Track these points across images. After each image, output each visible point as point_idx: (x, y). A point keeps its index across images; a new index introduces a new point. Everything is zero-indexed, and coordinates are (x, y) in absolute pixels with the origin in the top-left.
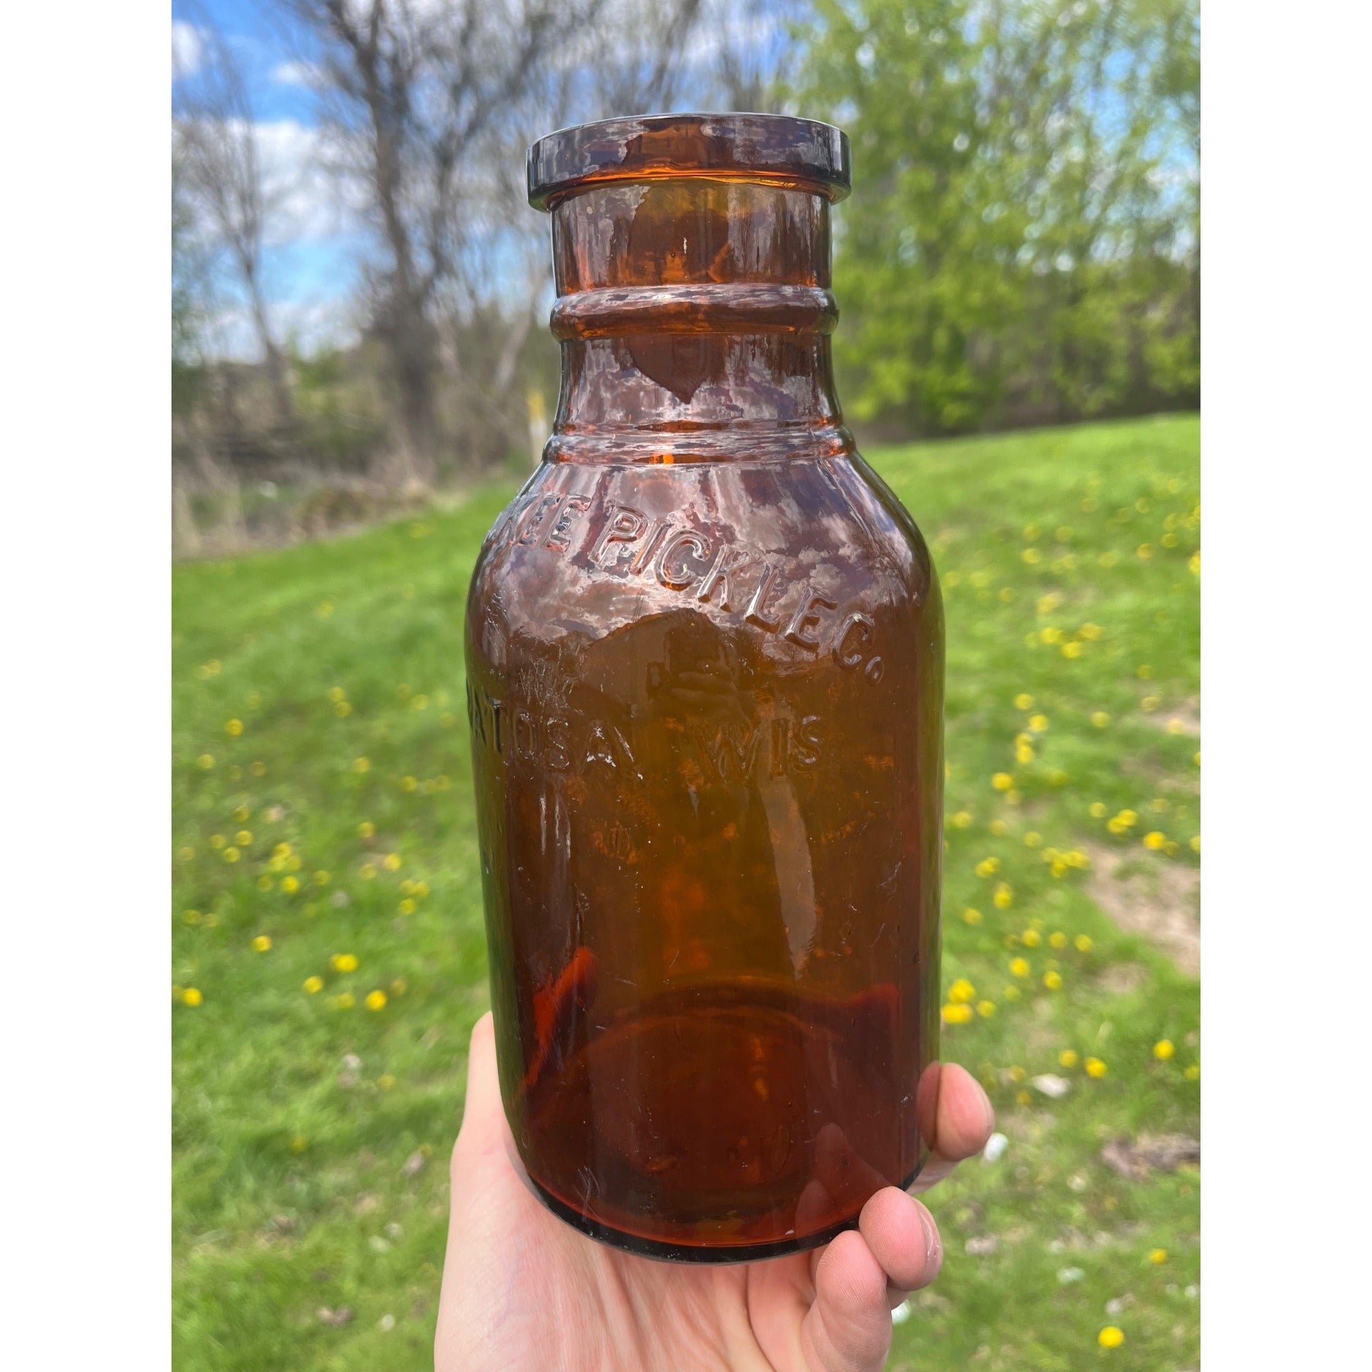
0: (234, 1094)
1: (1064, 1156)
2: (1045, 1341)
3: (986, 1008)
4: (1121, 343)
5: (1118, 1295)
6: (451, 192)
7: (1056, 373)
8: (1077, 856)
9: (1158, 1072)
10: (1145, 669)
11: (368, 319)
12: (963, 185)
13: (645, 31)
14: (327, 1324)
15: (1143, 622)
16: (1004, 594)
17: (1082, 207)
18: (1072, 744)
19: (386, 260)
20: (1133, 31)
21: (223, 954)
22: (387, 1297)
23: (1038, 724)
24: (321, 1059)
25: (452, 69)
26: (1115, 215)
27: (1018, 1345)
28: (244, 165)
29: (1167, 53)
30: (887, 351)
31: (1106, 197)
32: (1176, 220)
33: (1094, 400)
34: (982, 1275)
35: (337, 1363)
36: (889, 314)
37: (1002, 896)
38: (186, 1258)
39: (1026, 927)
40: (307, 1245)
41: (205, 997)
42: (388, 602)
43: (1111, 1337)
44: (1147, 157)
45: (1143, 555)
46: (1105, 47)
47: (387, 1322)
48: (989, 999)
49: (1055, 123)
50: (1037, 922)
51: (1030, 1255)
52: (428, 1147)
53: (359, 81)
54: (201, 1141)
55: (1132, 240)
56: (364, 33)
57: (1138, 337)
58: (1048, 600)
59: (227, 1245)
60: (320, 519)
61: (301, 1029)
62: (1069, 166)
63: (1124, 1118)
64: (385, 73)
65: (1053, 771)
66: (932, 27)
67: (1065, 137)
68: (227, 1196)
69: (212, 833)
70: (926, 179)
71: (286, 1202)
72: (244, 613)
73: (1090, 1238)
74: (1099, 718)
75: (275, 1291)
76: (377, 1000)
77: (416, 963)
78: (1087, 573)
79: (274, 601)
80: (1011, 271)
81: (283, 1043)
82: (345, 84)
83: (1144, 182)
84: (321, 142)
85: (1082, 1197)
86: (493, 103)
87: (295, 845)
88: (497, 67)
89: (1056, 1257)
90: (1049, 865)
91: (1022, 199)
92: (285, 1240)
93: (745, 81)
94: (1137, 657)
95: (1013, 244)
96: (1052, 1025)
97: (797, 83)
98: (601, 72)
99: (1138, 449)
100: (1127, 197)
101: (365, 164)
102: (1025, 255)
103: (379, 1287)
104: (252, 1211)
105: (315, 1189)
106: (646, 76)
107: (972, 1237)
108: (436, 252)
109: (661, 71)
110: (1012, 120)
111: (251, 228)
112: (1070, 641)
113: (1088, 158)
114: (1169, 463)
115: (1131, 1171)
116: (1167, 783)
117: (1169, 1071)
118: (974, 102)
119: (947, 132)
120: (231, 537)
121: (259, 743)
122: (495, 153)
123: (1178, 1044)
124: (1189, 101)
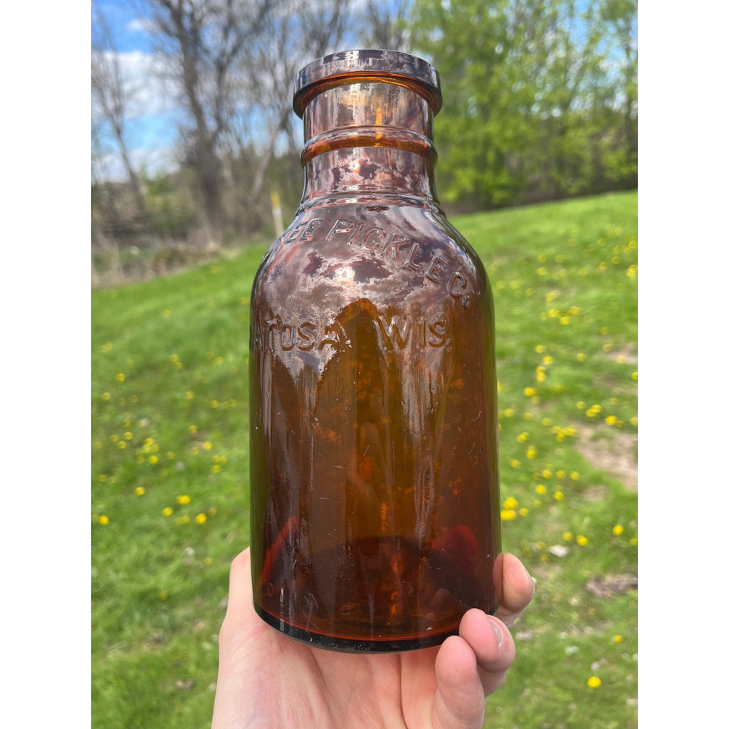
0: (128, 570)
1: (567, 588)
2: (559, 685)
3: (524, 512)
4: (588, 155)
5: (597, 660)
6: (225, 86)
7: (554, 173)
8: (570, 430)
9: (615, 542)
10: (604, 330)
11: (183, 157)
12: (501, 72)
14: (181, 689)
15: (603, 304)
16: (529, 292)
17: (565, 83)
18: (566, 370)
19: (192, 124)
21: (120, 498)
22: (212, 674)
23: (548, 360)
24: (173, 551)
25: (223, 18)
26: (583, 86)
27: (546, 688)
28: (113, 76)
30: (463, 164)
31: (578, 76)
32: (616, 88)
34: (525, 651)
35: (187, 710)
36: (463, 144)
37: (531, 452)
38: (105, 657)
39: (544, 468)
40: (169, 648)
41: (111, 520)
42: (200, 308)
43: (594, 682)
44: (599, 54)
45: (602, 268)
48: (525, 507)
49: (550, 37)
50: (549, 465)
51: (550, 640)
53: (173, 28)
54: (112, 595)
55: (592, 99)
57: (597, 150)
58: (552, 294)
59: (127, 649)
60: (163, 266)
61: (162, 535)
62: (558, 59)
63: (598, 567)
64: (187, 23)
65: (556, 385)
67: (554, 46)
68: (125, 624)
69: (111, 434)
70: (481, 69)
71: (157, 626)
72: (124, 317)
73: (581, 630)
74: (580, 356)
75: (152, 673)
76: (201, 519)
77: (222, 499)
78: (572, 279)
79: (139, 309)
80: (528, 118)
81: (153, 543)
82: (166, 30)
83: (598, 68)
84: (154, 61)
85: (577, 609)
86: (246, 36)
87: (155, 438)
88: (247, 17)
89: (564, 641)
90: (555, 435)
91: (533, 78)
92: (157, 646)
93: (382, 20)
94: (600, 323)
95: (529, 103)
96: (559, 520)
97: (409, 20)
98: (304, 18)
99: (598, 212)
100: (589, 75)
101: (178, 72)
102: (535, 109)
103: (208, 669)
104: (140, 632)
105: (172, 618)
106: (328, 18)
107: (519, 631)
108: (218, 118)
109: (336, 16)
110: (526, 36)
111: (119, 110)
112: (564, 316)
113: (567, 55)
114: (615, 218)
115: (603, 595)
116: (617, 390)
117: (621, 541)
118: (506, 27)
119: (491, 43)
120: (115, 276)
121: (134, 385)
122: (248, 64)
123: (625, 527)
124: (621, 22)
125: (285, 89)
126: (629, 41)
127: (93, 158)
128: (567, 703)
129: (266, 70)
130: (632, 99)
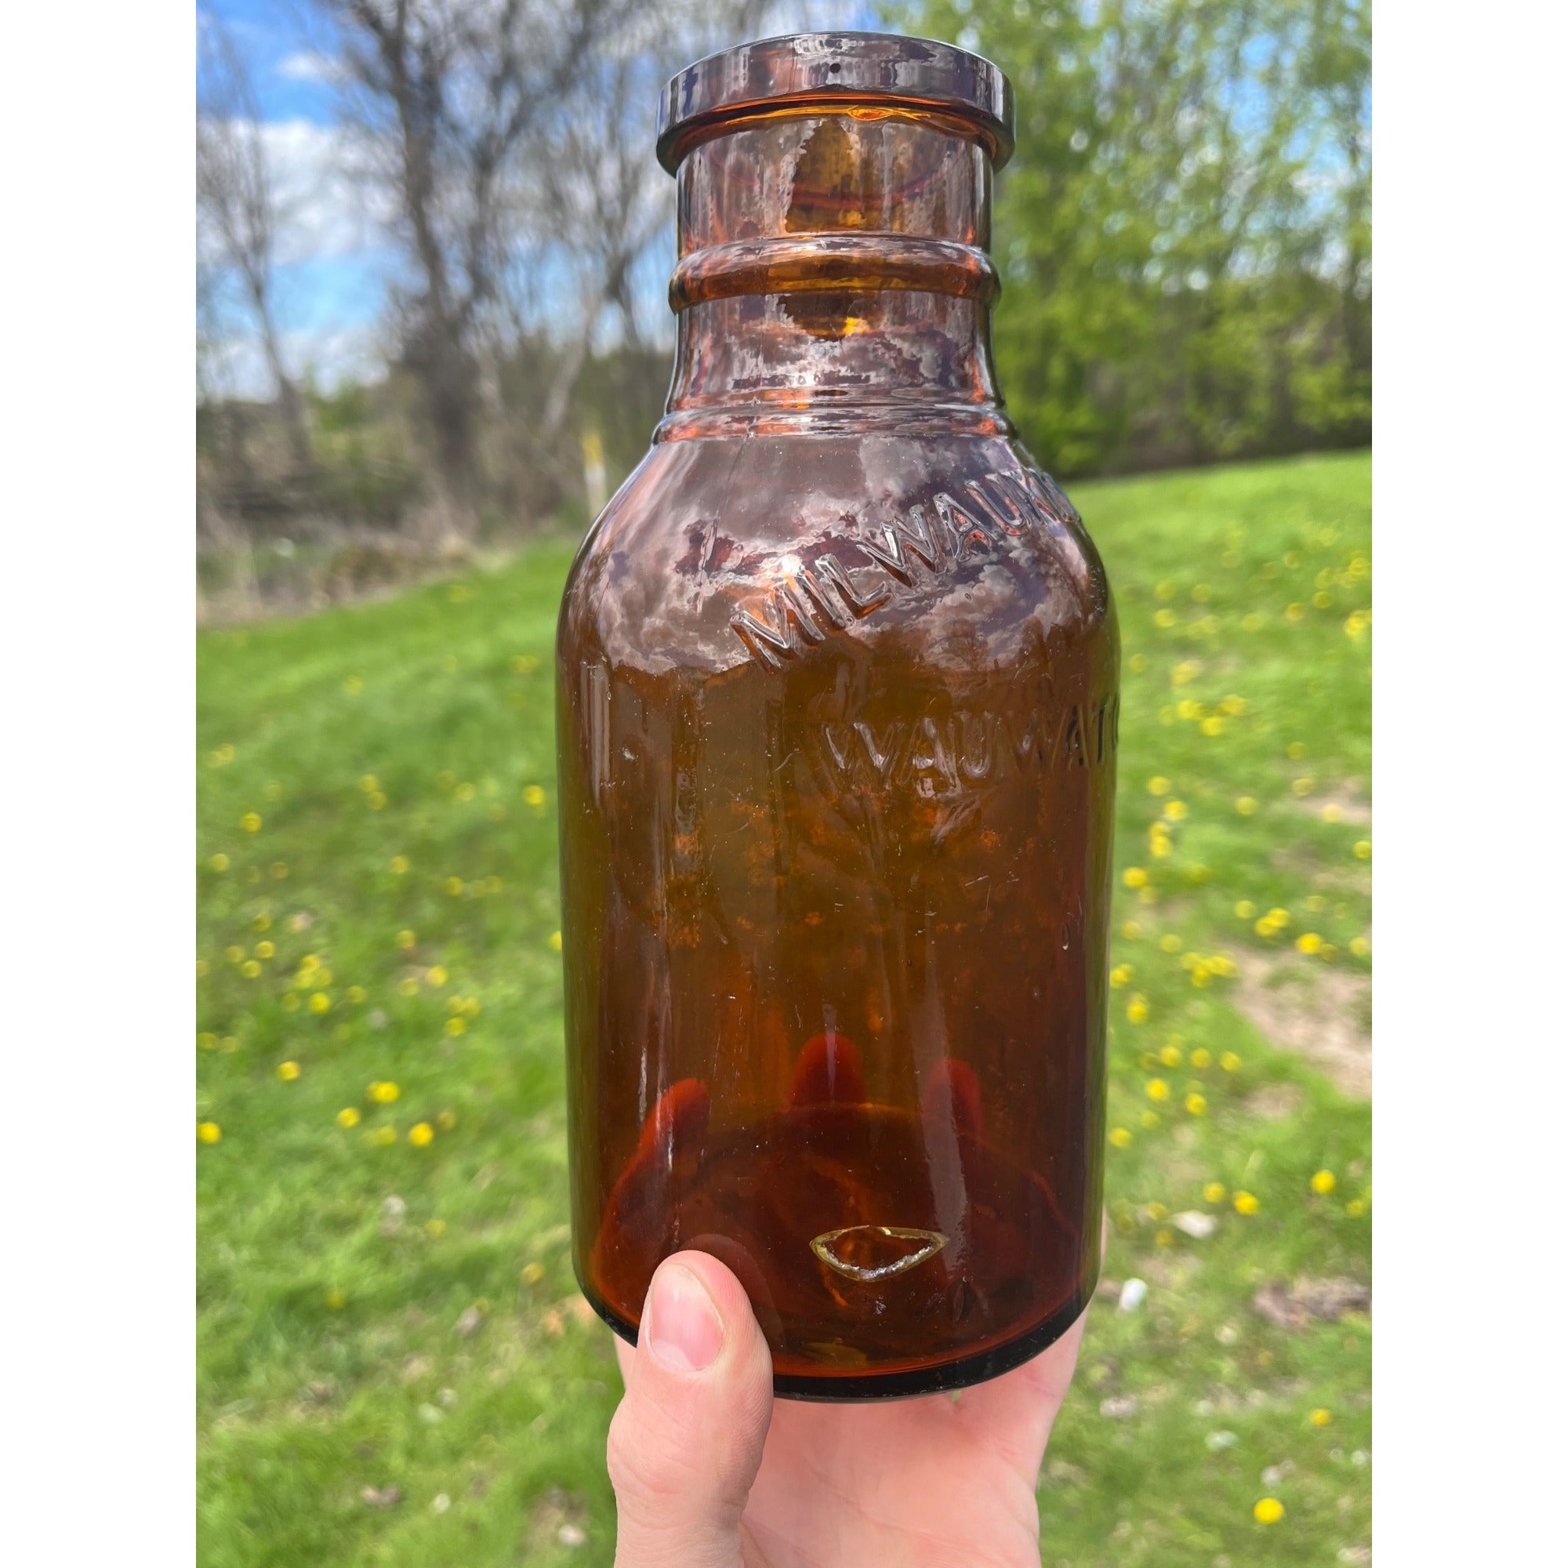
0: (260, 1243)
1: (1212, 1305)
2: (1194, 1515)
3: (1121, 1137)
4: (1263, 371)
5: (1275, 1462)
6: (491, 201)
7: (1190, 408)
8: (1219, 961)
9: (1316, 1207)
10: (1296, 748)
11: (397, 350)
12: (1081, 191)
13: (714, 13)
14: (372, 1506)
15: (1295, 693)
16: (1134, 662)
17: (1216, 218)
18: (1214, 834)
19: (417, 280)
20: (1276, 12)
21: (244, 1084)
22: (441, 1474)
23: (1174, 811)
24: (359, 1202)
25: (492, 59)
26: (1256, 225)
27: (1163, 1521)
28: (251, 172)
29: (1316, 38)
31: (1245, 204)
32: (1324, 230)
33: (1231, 438)
34: (1120, 1440)
35: (385, 1551)
37: (1137, 1009)
38: (207, 1432)
39: (1163, 1043)
40: (347, 1416)
41: (225, 1132)
42: (425, 676)
43: (1269, 1510)
44: (1292, 158)
45: (1292, 616)
46: (1244, 31)
47: (441, 1503)
48: (1123, 1126)
49: (1187, 120)
50: (1176, 1037)
51: (1174, 1417)
52: (484, 1302)
53: (383, 72)
54: (224, 1297)
55: (1276, 254)
56: (389, 16)
57: (1283, 364)
58: (1185, 669)
59: (255, 1416)
60: (345, 582)
61: (336, 1168)
62: (1203, 169)
63: (1279, 1261)
64: (414, 64)
65: (1193, 865)
66: (1044, 8)
67: (1198, 136)
68: (253, 1361)
69: (229, 944)
70: (1039, 183)
71: (323, 1367)
72: (261, 690)
73: (1242, 1398)
74: (1245, 803)
76: (422, 1134)
77: (466, 1092)
78: (1229, 638)
79: (293, 676)
80: (1137, 291)
81: (315, 1184)
82: (367, 76)
83: (1289, 186)
84: (341, 145)
85: (1233, 1351)
86: (539, 98)
87: (325, 957)
88: (543, 58)
89: (1204, 1420)
91: (1149, 206)
92: (321, 1410)
94: (1287, 734)
95: (1140, 258)
96: (1195, 1155)
98: (663, 62)
99: (1285, 495)
100: (1269, 204)
101: (392, 170)
102: (1153, 272)
103: (431, 1463)
104: (284, 1378)
105: (355, 1351)
107: (1107, 1396)
108: (475, 272)
110: (1137, 115)
111: (259, 245)
112: (1210, 716)
113: (1224, 159)
114: (1321, 510)
115: (1288, 1321)
116: (1324, 878)
117: (1329, 1206)
118: (1094, 96)
119: (1062, 129)
120: (243, 603)
121: (280, 841)
122: (541, 156)
123: (1339, 1174)
124: (1340, 94)
125: (619, 212)
126: (1356, 133)
127: (201, 347)
128: (1209, 1555)
129: (578, 169)
130: (1360, 254)
